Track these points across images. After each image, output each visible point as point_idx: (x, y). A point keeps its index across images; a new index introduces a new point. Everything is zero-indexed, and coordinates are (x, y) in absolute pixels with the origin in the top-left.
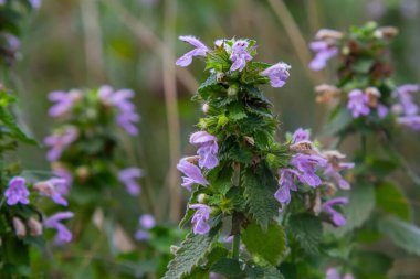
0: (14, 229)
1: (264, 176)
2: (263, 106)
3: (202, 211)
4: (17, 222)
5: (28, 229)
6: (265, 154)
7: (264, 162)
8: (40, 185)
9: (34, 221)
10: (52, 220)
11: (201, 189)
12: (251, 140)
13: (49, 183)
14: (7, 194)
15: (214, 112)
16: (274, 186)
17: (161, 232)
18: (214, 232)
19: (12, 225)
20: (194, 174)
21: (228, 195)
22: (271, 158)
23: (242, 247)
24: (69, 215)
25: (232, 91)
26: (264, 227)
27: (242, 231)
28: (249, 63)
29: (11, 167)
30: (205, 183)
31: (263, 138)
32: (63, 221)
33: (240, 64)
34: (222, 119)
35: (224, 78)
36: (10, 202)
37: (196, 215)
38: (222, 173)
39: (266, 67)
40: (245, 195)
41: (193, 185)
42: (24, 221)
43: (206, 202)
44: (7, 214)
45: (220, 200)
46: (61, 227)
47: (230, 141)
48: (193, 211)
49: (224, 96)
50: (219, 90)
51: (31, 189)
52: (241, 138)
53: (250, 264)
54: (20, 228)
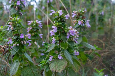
0: (21, 43)
1: (65, 34)
2: (65, 22)
3: (54, 40)
4: (22, 41)
5: (24, 43)
6: (65, 30)
7: (65, 31)
8: (26, 35)
9: (25, 41)
10: (28, 42)
11: (54, 36)
12: (63, 28)
13: (27, 35)
14: (20, 37)
15: (56, 23)
16: (66, 36)
17: (46, 44)
18: (56, 43)
19: (21, 42)
20: (53, 33)
21: (58, 37)
22: (66, 31)
23: (60, 46)
24: (31, 40)
25: (59, 19)
26: (65, 42)
27: (61, 43)
28: (62, 14)
29: (21, 32)
30: (54, 35)
31: (64, 27)
32: (30, 42)
33: (61, 14)
34: (58, 24)
35: (58, 17)
36: (21, 38)
37: (53, 40)
38: (57, 33)
39: (65, 15)
40: (61, 37)
41: (52, 35)
42: (23, 41)
43: (55, 38)
44: (20, 40)
45: (57, 38)
46: (29, 43)
47: (59, 28)
48: (52, 40)
49: (58, 20)
50: (57, 19)
51: (24, 36)
52: (61, 27)
53: (62, 49)
54: (22, 43)
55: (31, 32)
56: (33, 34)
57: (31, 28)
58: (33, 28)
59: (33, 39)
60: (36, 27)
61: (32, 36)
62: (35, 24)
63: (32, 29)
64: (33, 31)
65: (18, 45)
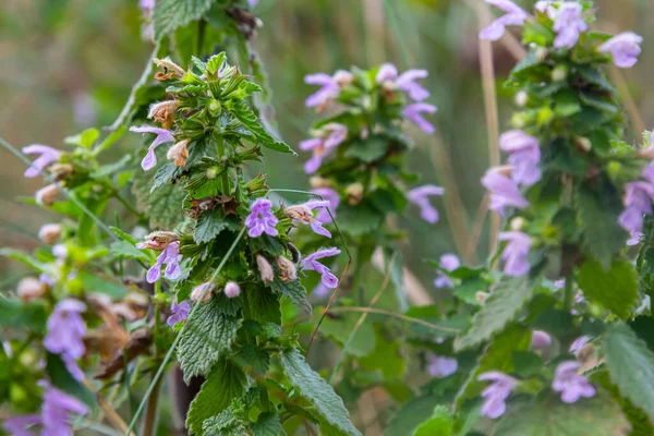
0: (258, 273)
1: (604, 193)
2: (604, 95)
3: (517, 242)
4: (262, 262)
5: (277, 272)
6: (606, 161)
7: (605, 176)
8: (291, 209)
9: (285, 260)
10: (309, 261)
11: (517, 213)
12: (586, 143)
13: (306, 207)
14: (247, 222)
15: (533, 103)
16: (618, 207)
18: (535, 272)
19: (255, 266)
20: (505, 191)
21: (556, 219)
22: (614, 168)
24: (334, 251)
25: (559, 74)
26: (605, 263)
27: (577, 272)
28: (583, 35)
29: (252, 183)
30: (521, 203)
32: (328, 261)
33: (567, 39)
34: (545, 114)
35: (549, 56)
36: (252, 235)
37: (509, 249)
38: (547, 190)
39: (606, 38)
40: (580, 221)
41: (507, 208)
42: (271, 260)
43: (524, 230)
44: (248, 251)
45: (544, 226)
46: (322, 268)
47: (556, 144)
48: (504, 244)
49: (548, 80)
50: (541, 72)
51: (280, 214)
52: (572, 141)
53: (587, 316)
54: (266, 270)
55: (339, 171)
56: (355, 189)
57: (339, 133)
58: (354, 140)
59: (356, 230)
60: (378, 129)
61: (347, 207)
62: (368, 103)
63: (343, 146)
64: (357, 162)
65: (231, 288)
